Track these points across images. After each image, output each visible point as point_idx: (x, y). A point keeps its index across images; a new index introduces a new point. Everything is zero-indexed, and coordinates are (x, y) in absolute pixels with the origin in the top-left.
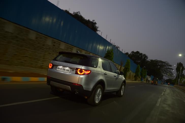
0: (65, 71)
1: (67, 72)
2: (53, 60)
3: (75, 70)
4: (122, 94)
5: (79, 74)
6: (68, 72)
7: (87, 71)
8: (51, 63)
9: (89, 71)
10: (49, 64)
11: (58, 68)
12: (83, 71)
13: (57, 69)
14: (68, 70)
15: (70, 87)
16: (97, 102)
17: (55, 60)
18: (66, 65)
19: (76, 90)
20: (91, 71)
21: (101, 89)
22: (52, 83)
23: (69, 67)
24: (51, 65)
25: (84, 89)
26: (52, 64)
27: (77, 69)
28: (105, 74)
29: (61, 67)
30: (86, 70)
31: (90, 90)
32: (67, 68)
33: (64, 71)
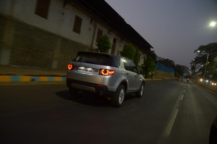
0: (88, 72)
1: (89, 73)
2: (72, 61)
3: (99, 71)
4: (141, 94)
5: (103, 75)
6: (91, 73)
7: (112, 71)
8: (70, 64)
9: (113, 71)
10: (68, 65)
11: (80, 69)
12: (108, 71)
13: (78, 71)
14: (91, 71)
15: (94, 88)
16: (121, 103)
17: (74, 61)
18: (88, 66)
19: (100, 91)
20: (115, 71)
21: (124, 89)
22: (74, 85)
23: (92, 68)
24: (70, 67)
25: (109, 90)
26: (72, 65)
27: (101, 69)
28: (127, 74)
29: (82, 68)
30: (110, 71)
31: (115, 91)
32: (90, 69)
33: (86, 72)
